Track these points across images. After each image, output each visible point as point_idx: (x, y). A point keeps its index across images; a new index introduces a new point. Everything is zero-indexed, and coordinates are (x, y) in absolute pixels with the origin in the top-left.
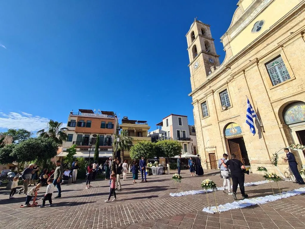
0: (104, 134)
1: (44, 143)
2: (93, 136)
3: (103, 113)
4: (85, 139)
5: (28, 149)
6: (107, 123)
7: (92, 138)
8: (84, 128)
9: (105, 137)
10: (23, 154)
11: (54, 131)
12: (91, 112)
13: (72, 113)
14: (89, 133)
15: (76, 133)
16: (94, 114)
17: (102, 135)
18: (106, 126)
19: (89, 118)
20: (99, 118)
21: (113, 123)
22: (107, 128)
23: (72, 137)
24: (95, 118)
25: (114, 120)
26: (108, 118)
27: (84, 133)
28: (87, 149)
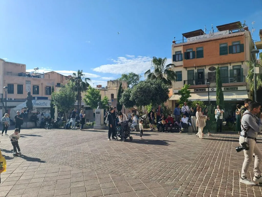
0: (227, 63)
2: (210, 69)
3: (221, 28)
4: (199, 75)
5: (142, 93)
6: (229, 44)
7: (209, 72)
8: (194, 59)
9: (229, 69)
10: (139, 98)
11: (160, 69)
12: (199, 33)
13: (174, 42)
14: (203, 66)
15: (185, 69)
16: (205, 36)
17: (225, 66)
18: (228, 50)
19: (199, 43)
20: (215, 40)
21: (241, 43)
22: (232, 54)
23: (181, 75)
24: (208, 41)
25: (242, 36)
26: (231, 35)
27: (195, 67)
28: (204, 89)
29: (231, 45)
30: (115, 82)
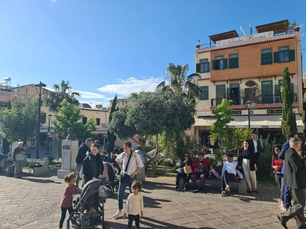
0: (271, 76)
1: (169, 100)
2: (247, 84)
3: (261, 29)
4: (232, 92)
5: (148, 112)
6: (275, 50)
7: (246, 89)
8: (225, 70)
9: (274, 84)
10: (142, 122)
11: (178, 81)
12: (233, 34)
13: (198, 47)
14: (237, 80)
15: (213, 84)
16: (241, 38)
17: (268, 80)
18: (273, 58)
19: (233, 47)
20: (255, 44)
21: (291, 48)
22: (279, 63)
23: (208, 91)
24: (245, 45)
25: (293, 39)
26: (277, 38)
27: (227, 81)
28: (239, 112)
29: (277, 51)
30: (120, 102)
